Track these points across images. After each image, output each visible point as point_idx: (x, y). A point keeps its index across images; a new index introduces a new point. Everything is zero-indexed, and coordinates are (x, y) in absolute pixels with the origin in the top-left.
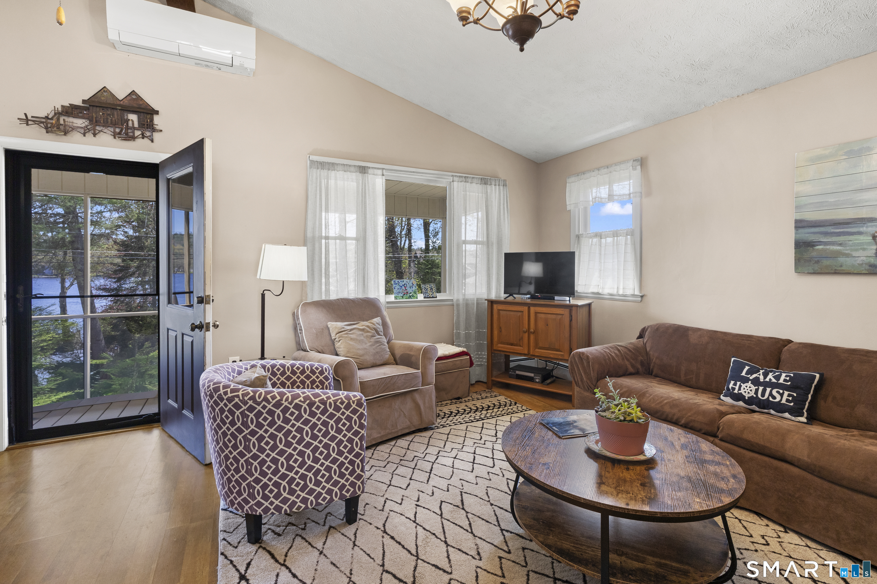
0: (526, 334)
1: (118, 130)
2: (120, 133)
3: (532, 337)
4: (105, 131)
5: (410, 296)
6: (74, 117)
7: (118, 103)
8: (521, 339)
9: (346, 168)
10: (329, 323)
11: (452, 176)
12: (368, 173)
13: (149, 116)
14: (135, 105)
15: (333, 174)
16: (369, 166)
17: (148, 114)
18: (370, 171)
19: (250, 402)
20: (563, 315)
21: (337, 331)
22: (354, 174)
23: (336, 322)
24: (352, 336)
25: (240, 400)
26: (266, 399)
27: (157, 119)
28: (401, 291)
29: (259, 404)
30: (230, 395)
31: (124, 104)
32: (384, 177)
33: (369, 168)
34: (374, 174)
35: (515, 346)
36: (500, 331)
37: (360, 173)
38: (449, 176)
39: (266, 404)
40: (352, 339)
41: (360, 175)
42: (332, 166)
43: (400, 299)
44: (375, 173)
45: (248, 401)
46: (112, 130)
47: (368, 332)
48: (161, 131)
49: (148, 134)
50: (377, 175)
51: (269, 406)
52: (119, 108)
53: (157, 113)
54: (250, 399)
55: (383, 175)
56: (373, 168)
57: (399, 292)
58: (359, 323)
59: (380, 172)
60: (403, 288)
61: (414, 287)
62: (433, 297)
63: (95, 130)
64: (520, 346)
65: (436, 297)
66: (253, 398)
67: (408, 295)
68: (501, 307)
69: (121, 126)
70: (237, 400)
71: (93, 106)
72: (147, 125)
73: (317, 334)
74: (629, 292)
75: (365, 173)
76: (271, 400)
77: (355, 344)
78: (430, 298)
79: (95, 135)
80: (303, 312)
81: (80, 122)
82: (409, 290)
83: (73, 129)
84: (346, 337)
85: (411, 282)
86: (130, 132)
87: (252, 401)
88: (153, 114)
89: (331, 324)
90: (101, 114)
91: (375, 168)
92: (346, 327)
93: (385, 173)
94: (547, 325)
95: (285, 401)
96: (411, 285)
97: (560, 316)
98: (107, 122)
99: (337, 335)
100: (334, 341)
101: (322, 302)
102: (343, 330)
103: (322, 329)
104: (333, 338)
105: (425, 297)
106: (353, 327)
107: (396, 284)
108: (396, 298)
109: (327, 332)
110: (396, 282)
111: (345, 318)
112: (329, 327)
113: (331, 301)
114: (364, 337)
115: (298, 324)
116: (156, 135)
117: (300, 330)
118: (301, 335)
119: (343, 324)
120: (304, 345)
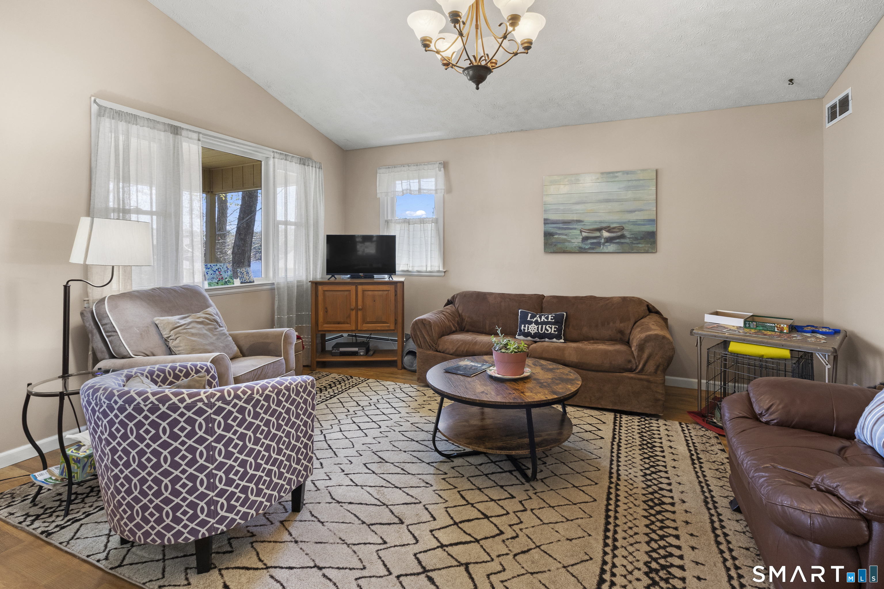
0: (354, 312)
3: (360, 313)
5: (226, 282)
8: (349, 316)
9: (152, 123)
10: (156, 318)
12: (181, 135)
16: (182, 127)
18: (184, 133)
19: (219, 404)
20: (388, 291)
21: (171, 327)
23: (162, 316)
24: (193, 331)
25: (204, 404)
26: (237, 397)
28: (215, 276)
29: (228, 403)
30: (189, 401)
32: (200, 143)
33: (183, 129)
34: (187, 137)
35: (342, 324)
36: (326, 310)
37: (171, 133)
39: (237, 401)
40: (194, 335)
41: (171, 136)
42: (133, 119)
43: (214, 285)
44: (190, 136)
45: (216, 403)
47: (209, 324)
50: (191, 138)
51: (241, 403)
54: (218, 400)
55: (199, 140)
56: (187, 130)
57: (213, 278)
58: (190, 315)
59: (195, 136)
60: (217, 273)
61: (229, 272)
62: (250, 282)
64: (348, 323)
65: (254, 282)
66: (222, 398)
67: (224, 281)
68: (326, 288)
70: (200, 404)
73: (141, 334)
74: (436, 269)
75: (177, 134)
76: (242, 396)
77: (198, 339)
78: (247, 282)
80: (113, 308)
82: (225, 275)
84: (186, 333)
85: (225, 266)
87: (221, 402)
89: (158, 319)
91: (190, 131)
92: (180, 321)
93: (201, 139)
94: (374, 301)
95: (257, 394)
96: (226, 269)
97: (387, 292)
99: (172, 332)
100: (166, 340)
101: (136, 293)
102: (179, 325)
103: (148, 327)
104: (165, 336)
105: (242, 283)
106: (188, 320)
107: (209, 269)
108: (210, 284)
109: (153, 329)
110: (209, 266)
111: (170, 311)
112: (157, 322)
113: (146, 291)
114: (206, 330)
115: (102, 325)
117: (110, 332)
118: (111, 338)
119: (175, 318)
120: (122, 350)
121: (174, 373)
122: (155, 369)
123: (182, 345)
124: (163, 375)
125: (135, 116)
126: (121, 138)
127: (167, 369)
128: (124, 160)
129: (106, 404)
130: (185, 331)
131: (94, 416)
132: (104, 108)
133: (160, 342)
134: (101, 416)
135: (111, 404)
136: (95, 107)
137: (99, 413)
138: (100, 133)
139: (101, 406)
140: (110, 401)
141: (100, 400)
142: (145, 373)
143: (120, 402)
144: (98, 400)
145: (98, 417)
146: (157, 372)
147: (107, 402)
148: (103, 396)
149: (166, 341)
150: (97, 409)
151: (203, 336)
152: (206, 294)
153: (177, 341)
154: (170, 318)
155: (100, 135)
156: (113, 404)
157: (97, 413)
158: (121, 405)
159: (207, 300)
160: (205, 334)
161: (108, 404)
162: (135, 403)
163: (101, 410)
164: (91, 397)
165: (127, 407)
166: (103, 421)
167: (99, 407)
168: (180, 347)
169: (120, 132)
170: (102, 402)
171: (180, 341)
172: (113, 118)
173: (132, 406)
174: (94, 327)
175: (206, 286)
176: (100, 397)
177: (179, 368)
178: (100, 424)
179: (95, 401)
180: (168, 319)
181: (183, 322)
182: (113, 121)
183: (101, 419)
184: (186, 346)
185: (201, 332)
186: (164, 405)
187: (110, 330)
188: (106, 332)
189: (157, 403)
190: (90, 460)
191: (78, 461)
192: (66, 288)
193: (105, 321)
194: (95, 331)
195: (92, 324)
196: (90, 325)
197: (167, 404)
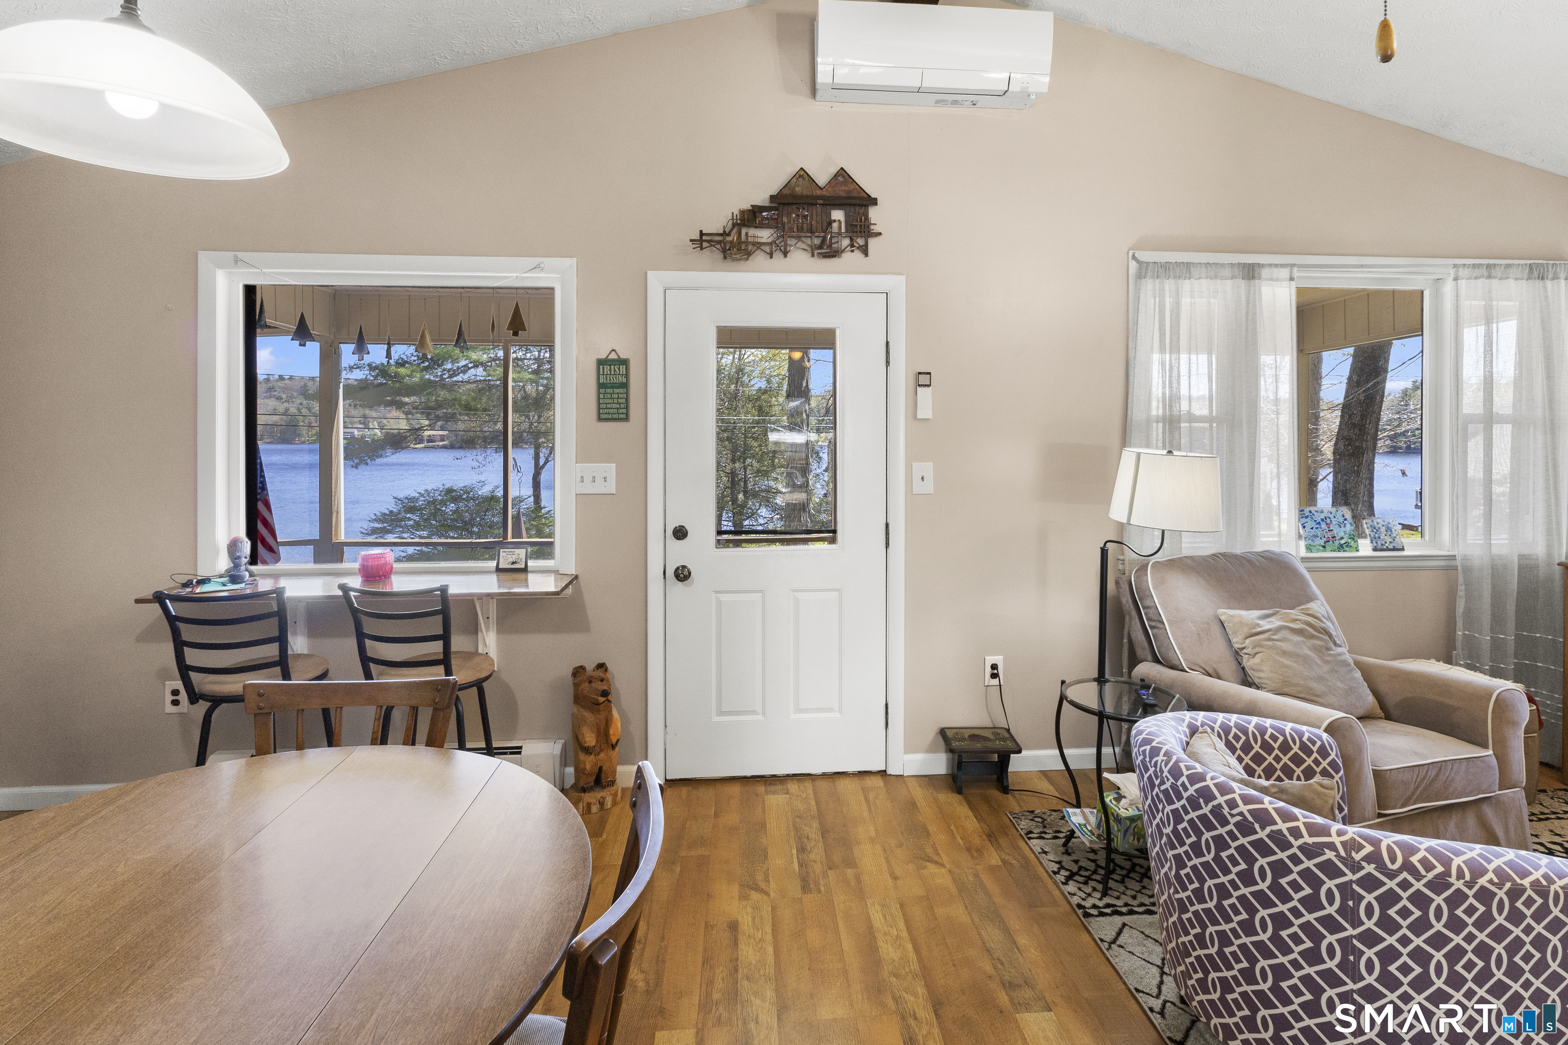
1: (817, 241)
2: (820, 247)
4: (800, 244)
5: (1341, 546)
6: (756, 227)
7: (819, 192)
9: (1213, 270)
10: (1221, 611)
11: (1455, 266)
12: (1259, 278)
13: (862, 211)
14: (843, 194)
15: (1186, 285)
16: (1261, 262)
17: (861, 206)
18: (1265, 272)
19: (1370, 868)
21: (1246, 630)
22: (1229, 282)
23: (1230, 608)
24: (1285, 646)
25: (1339, 856)
27: (874, 213)
28: (1319, 532)
29: (1389, 875)
30: (1308, 839)
31: (827, 194)
32: (1293, 284)
33: (1263, 266)
34: (1271, 279)
37: (1243, 279)
38: (1446, 266)
39: (1410, 878)
40: (1284, 653)
41: (1242, 283)
42: (1184, 270)
43: (1318, 551)
44: (1276, 276)
45: (1364, 864)
46: (809, 241)
47: (1313, 637)
48: (880, 234)
49: (861, 241)
50: (1277, 280)
51: (1418, 885)
52: (820, 202)
53: (874, 202)
54: (1368, 859)
55: (1292, 279)
56: (1270, 265)
57: (1316, 536)
58: (1279, 613)
59: (1284, 273)
60: (1324, 526)
61: (1348, 526)
62: (1394, 549)
63: (786, 245)
65: (1403, 550)
66: (1374, 858)
67: (1337, 543)
69: (822, 234)
70: (1330, 854)
71: (784, 204)
72: (861, 225)
73: (1199, 634)
75: (1253, 278)
76: (1422, 870)
77: (1295, 665)
78: (1388, 549)
79: (785, 254)
80: (1159, 583)
81: (765, 235)
82: (1339, 532)
83: (759, 245)
84: (1272, 648)
85: (1339, 514)
86: (835, 243)
87: (1373, 866)
88: (867, 206)
89: (1226, 613)
90: (794, 216)
91: (1276, 266)
92: (1261, 622)
93: (1295, 275)
95: (1458, 879)
96: (1341, 520)
98: (803, 230)
99: (1248, 641)
100: (1237, 654)
101: (1189, 561)
102: (1259, 630)
103: (1208, 623)
104: (1236, 646)
105: (1375, 549)
106: (1274, 623)
107: (1307, 517)
108: (1309, 548)
109: (1216, 630)
110: (1307, 513)
111: (1245, 599)
112: (1223, 618)
113: (1204, 558)
114: (1309, 649)
115: (1144, 608)
116: (872, 242)
117: (1154, 621)
118: (1156, 631)
119: (1251, 615)
120: (1171, 655)
121: (1263, 740)
123: (1264, 668)
124: (1244, 738)
125: (1188, 265)
126: (1168, 300)
127: (1251, 728)
128: (1171, 340)
129: (1170, 782)
130: (1269, 643)
131: (1152, 792)
132: (1146, 264)
134: (1161, 796)
135: (1177, 786)
136: (1133, 264)
137: (1160, 791)
138: (1140, 304)
139: (1162, 783)
140: (1176, 780)
141: (1162, 771)
142: (1217, 727)
143: (1191, 790)
144: (1158, 769)
145: (1157, 795)
146: (1234, 730)
147: (1172, 780)
148: (1166, 766)
150: (1157, 782)
151: (1304, 660)
152: (1301, 568)
153: (1258, 660)
154: (1243, 613)
155: (1140, 308)
156: (1181, 788)
157: (1156, 789)
158: (1192, 795)
159: (1308, 585)
160: (1308, 656)
161: (1172, 783)
163: (1163, 788)
164: (1147, 759)
165: (1203, 804)
166: (1164, 807)
167: (1159, 780)
168: (1263, 673)
170: (1164, 775)
171: (1262, 661)
172: (1158, 278)
173: (1210, 805)
174: (1132, 607)
175: (1303, 553)
176: (1161, 766)
177: (1270, 731)
178: (1160, 807)
179: (1153, 769)
180: (1241, 616)
181: (1266, 625)
182: (1157, 282)
183: (1162, 801)
185: (1299, 651)
186: (1263, 828)
187: (1155, 618)
188: (1148, 619)
189: (1250, 819)
190: (1134, 825)
191: (1118, 819)
192: (1104, 552)
193: (1148, 603)
194: (1134, 613)
195: (1130, 601)
196: (1127, 602)
197: (1268, 829)
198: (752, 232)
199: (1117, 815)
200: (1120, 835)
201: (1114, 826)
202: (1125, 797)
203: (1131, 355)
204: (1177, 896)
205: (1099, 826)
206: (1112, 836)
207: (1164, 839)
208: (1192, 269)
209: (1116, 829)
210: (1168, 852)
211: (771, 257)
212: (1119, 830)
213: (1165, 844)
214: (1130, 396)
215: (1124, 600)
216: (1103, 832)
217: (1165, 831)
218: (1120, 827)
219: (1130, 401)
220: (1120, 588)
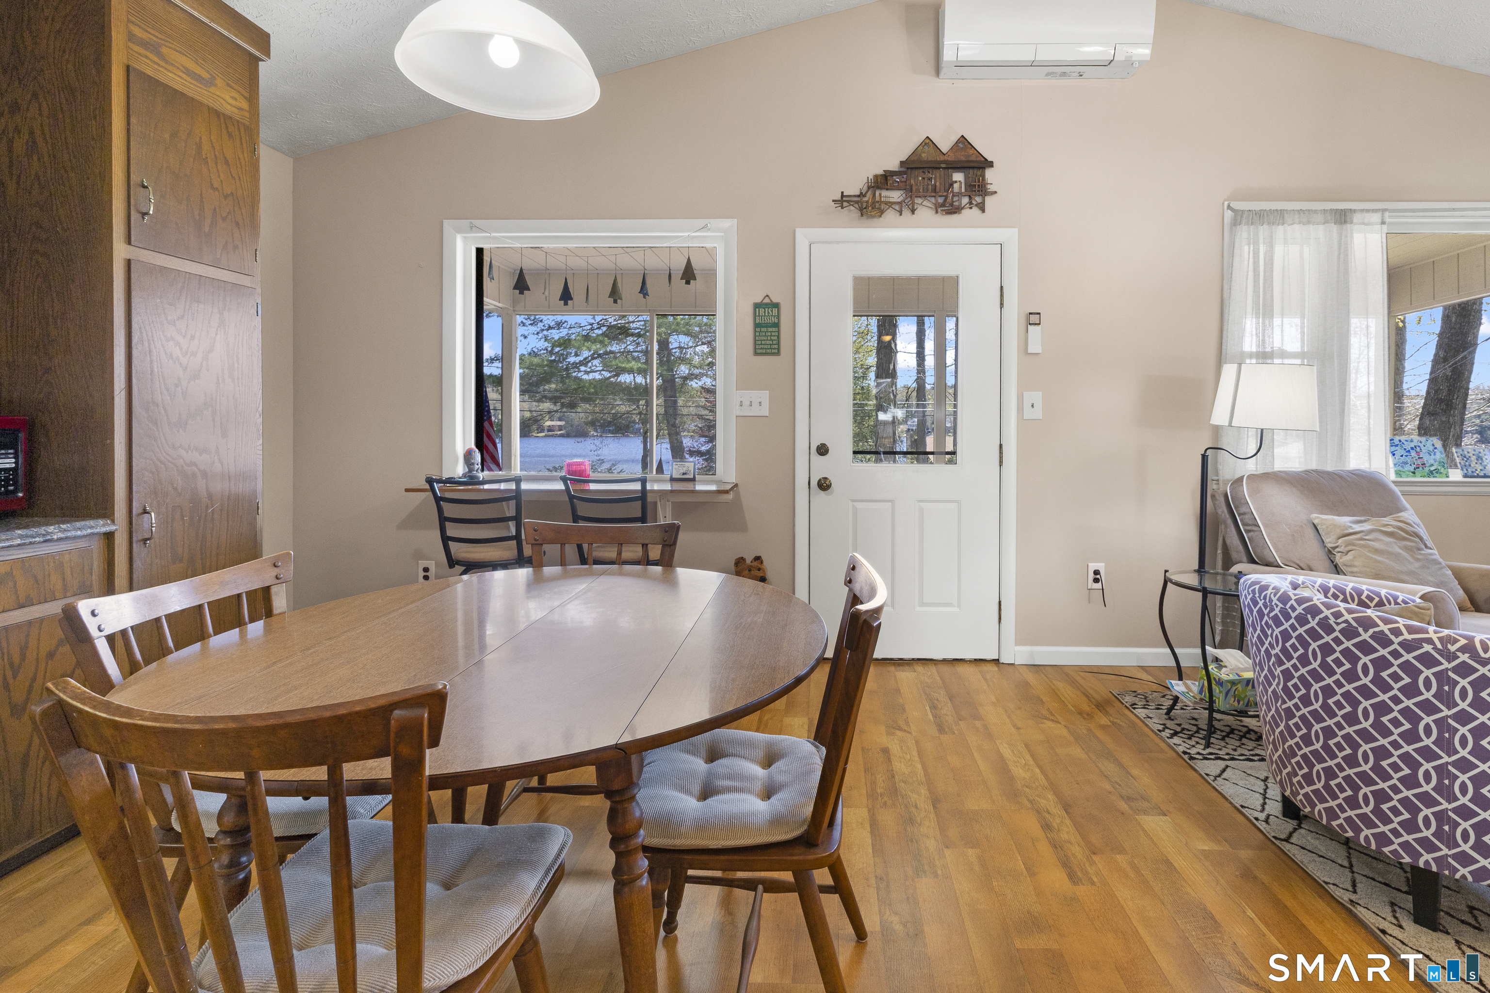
1: (941, 200)
2: (943, 205)
4: (925, 203)
5: (1431, 472)
6: (887, 189)
7: (942, 158)
9: (1306, 217)
10: (1314, 515)
12: (1352, 222)
13: (979, 173)
14: (963, 159)
15: (1279, 231)
16: (1352, 208)
17: (979, 168)
18: (1356, 217)
19: (1463, 657)
21: (1339, 532)
22: (1321, 227)
23: (1322, 514)
24: (1376, 545)
25: (1436, 649)
27: (990, 175)
28: (1408, 459)
29: (1482, 663)
30: (1407, 636)
31: (949, 159)
32: (1384, 227)
33: (1354, 211)
34: (1363, 224)
37: (1335, 223)
40: (1376, 551)
41: (1335, 228)
42: (1278, 217)
43: (1408, 476)
44: (1366, 221)
45: (1459, 654)
46: (933, 200)
47: (1405, 538)
48: (996, 192)
49: (979, 199)
50: (1368, 224)
52: (944, 166)
53: (990, 164)
54: (1463, 650)
55: (1383, 223)
56: (1361, 211)
57: (1406, 463)
58: (1368, 520)
59: (1376, 218)
60: (1413, 454)
61: (1438, 454)
62: (1485, 476)
63: (913, 203)
66: (1469, 649)
67: (1427, 469)
69: (945, 194)
70: (1428, 647)
71: (911, 168)
72: (979, 185)
73: (1293, 535)
75: (1345, 222)
77: (1387, 561)
78: (1478, 477)
79: (913, 211)
80: (1254, 492)
81: (895, 196)
82: (1428, 459)
83: (890, 204)
84: (1364, 546)
85: (1429, 443)
86: (956, 201)
87: (1467, 655)
88: (984, 168)
89: (1318, 518)
90: (920, 178)
91: (1367, 211)
92: (1354, 526)
93: (1387, 220)
96: (1431, 448)
98: (928, 191)
99: (1340, 541)
100: (1329, 551)
101: (1282, 475)
102: (1351, 531)
103: (1302, 526)
104: (1329, 545)
105: (1465, 476)
106: (1366, 527)
107: (1397, 446)
108: (1398, 473)
109: (1310, 533)
110: (1396, 442)
111: (1337, 507)
112: (1316, 522)
113: (1296, 473)
114: (1400, 548)
115: (1239, 515)
116: (988, 199)
117: (1250, 525)
118: (1251, 534)
119: (1345, 520)
120: (1266, 554)
122: (1331, 585)
123: (1356, 563)
125: (1281, 213)
126: (1262, 249)
127: (1348, 590)
128: (1265, 280)
129: (1279, 607)
130: (1362, 542)
131: (1261, 622)
132: (1241, 213)
133: (1321, 554)
134: (1270, 622)
135: (1286, 609)
136: (1229, 214)
137: (1269, 618)
138: (1235, 249)
139: (1272, 610)
140: (1285, 604)
141: (1271, 601)
142: (1317, 586)
143: (1300, 610)
144: (1267, 601)
145: (1267, 623)
146: (1332, 590)
147: (1281, 605)
148: (1275, 596)
149: (1330, 553)
150: (1266, 612)
151: (1396, 557)
153: (1349, 557)
154: (1336, 518)
155: (1235, 252)
156: (1290, 610)
157: (1266, 618)
158: (1300, 613)
159: (1398, 499)
160: (1400, 554)
161: (1281, 608)
162: (1321, 616)
163: (1272, 615)
164: (1257, 595)
165: (1310, 619)
166: (1273, 630)
167: (1268, 609)
168: (1355, 566)
169: (1261, 241)
170: (1273, 604)
171: (1355, 557)
172: (1252, 224)
173: (1317, 619)
174: (1228, 516)
175: (1393, 476)
176: (1270, 597)
177: (1366, 593)
178: (1269, 633)
179: (1263, 601)
180: (1334, 520)
181: (1357, 528)
182: (1252, 227)
183: (1271, 626)
184: (1365, 567)
185: (1390, 549)
186: (1366, 631)
187: (1250, 522)
188: (1244, 525)
189: (1354, 624)
190: (1234, 688)
191: (1220, 683)
192: (1204, 457)
193: (1243, 509)
194: (1230, 522)
195: (1226, 511)
196: (1223, 512)
197: (1371, 631)
198: (884, 193)
199: (1219, 679)
200: (1222, 697)
201: (1216, 689)
202: (1225, 667)
203: (1226, 295)
204: (1284, 707)
205: (1201, 692)
206: (1214, 698)
207: (1273, 659)
208: (1286, 216)
209: (1218, 691)
210: (1276, 669)
211: (901, 215)
212: (1220, 692)
213: (1273, 665)
214: (1225, 332)
215: (1219, 511)
216: (1205, 696)
217: (1273, 652)
218: (1221, 689)
219: (1224, 336)
220: (1216, 500)
